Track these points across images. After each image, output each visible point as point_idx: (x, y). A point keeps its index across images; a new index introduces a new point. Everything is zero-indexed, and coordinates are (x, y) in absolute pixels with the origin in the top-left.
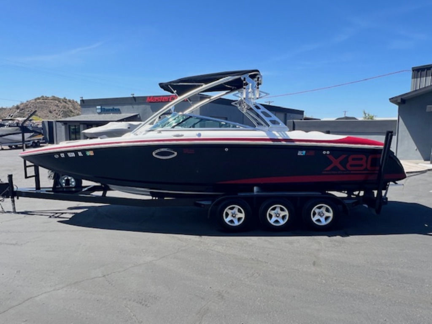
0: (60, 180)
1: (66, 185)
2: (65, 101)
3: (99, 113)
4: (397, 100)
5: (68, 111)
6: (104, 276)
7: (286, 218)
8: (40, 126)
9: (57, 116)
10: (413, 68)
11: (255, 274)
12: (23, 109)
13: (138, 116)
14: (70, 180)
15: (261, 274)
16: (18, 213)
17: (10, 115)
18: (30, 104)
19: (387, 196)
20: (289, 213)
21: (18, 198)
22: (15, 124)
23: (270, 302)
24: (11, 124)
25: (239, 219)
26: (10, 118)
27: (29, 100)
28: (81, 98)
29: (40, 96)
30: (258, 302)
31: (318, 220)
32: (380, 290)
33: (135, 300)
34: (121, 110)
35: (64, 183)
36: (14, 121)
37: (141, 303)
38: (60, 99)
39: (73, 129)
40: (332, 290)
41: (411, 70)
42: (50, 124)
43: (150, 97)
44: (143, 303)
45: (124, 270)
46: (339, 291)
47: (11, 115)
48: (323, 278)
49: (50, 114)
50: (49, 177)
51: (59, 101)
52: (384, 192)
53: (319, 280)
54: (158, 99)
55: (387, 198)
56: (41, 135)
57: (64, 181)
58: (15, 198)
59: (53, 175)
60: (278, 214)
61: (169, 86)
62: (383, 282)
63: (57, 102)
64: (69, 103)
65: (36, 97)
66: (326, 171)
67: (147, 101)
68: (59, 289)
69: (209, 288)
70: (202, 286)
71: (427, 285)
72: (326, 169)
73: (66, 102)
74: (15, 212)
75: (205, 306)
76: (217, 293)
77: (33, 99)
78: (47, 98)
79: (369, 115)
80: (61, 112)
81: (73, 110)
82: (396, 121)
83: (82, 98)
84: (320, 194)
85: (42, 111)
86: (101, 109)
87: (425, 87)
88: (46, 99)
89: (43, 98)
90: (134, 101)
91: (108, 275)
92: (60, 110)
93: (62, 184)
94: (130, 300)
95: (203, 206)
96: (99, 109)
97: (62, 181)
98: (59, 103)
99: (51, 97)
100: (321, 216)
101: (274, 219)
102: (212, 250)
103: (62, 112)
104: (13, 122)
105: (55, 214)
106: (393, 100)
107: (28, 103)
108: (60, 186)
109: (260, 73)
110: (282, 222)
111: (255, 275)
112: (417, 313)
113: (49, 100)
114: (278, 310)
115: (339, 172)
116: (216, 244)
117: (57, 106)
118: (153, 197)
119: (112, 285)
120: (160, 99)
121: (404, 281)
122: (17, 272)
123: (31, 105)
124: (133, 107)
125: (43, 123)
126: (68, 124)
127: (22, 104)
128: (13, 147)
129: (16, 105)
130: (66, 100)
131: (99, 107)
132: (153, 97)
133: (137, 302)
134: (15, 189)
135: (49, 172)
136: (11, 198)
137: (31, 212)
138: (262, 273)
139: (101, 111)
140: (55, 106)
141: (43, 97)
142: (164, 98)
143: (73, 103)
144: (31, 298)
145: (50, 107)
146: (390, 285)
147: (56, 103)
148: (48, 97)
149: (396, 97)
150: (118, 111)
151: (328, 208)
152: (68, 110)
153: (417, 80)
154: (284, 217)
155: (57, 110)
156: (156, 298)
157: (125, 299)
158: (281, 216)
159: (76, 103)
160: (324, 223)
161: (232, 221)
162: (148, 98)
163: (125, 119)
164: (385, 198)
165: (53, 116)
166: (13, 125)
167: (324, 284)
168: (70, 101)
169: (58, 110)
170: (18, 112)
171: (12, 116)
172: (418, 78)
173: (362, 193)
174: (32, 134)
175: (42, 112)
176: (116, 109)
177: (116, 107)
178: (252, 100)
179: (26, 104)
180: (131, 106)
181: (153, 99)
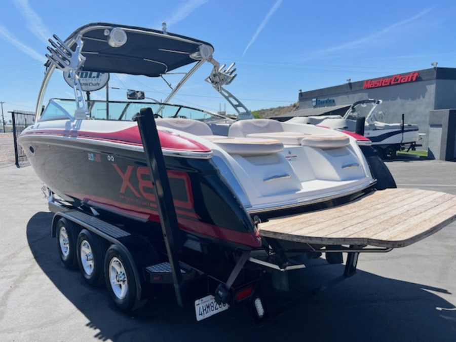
3: (315, 107)
13: (348, 108)
34: (335, 101)
43: (367, 81)
54: (377, 83)
67: (363, 88)
72: (121, 191)
83: (301, 90)
96: (314, 101)
120: (379, 82)
124: (348, 97)
131: (315, 100)
132: (371, 80)
139: (317, 103)
142: (385, 80)
150: (332, 103)
162: (365, 82)
176: (330, 101)
177: (330, 99)
180: (346, 96)
181: (371, 83)
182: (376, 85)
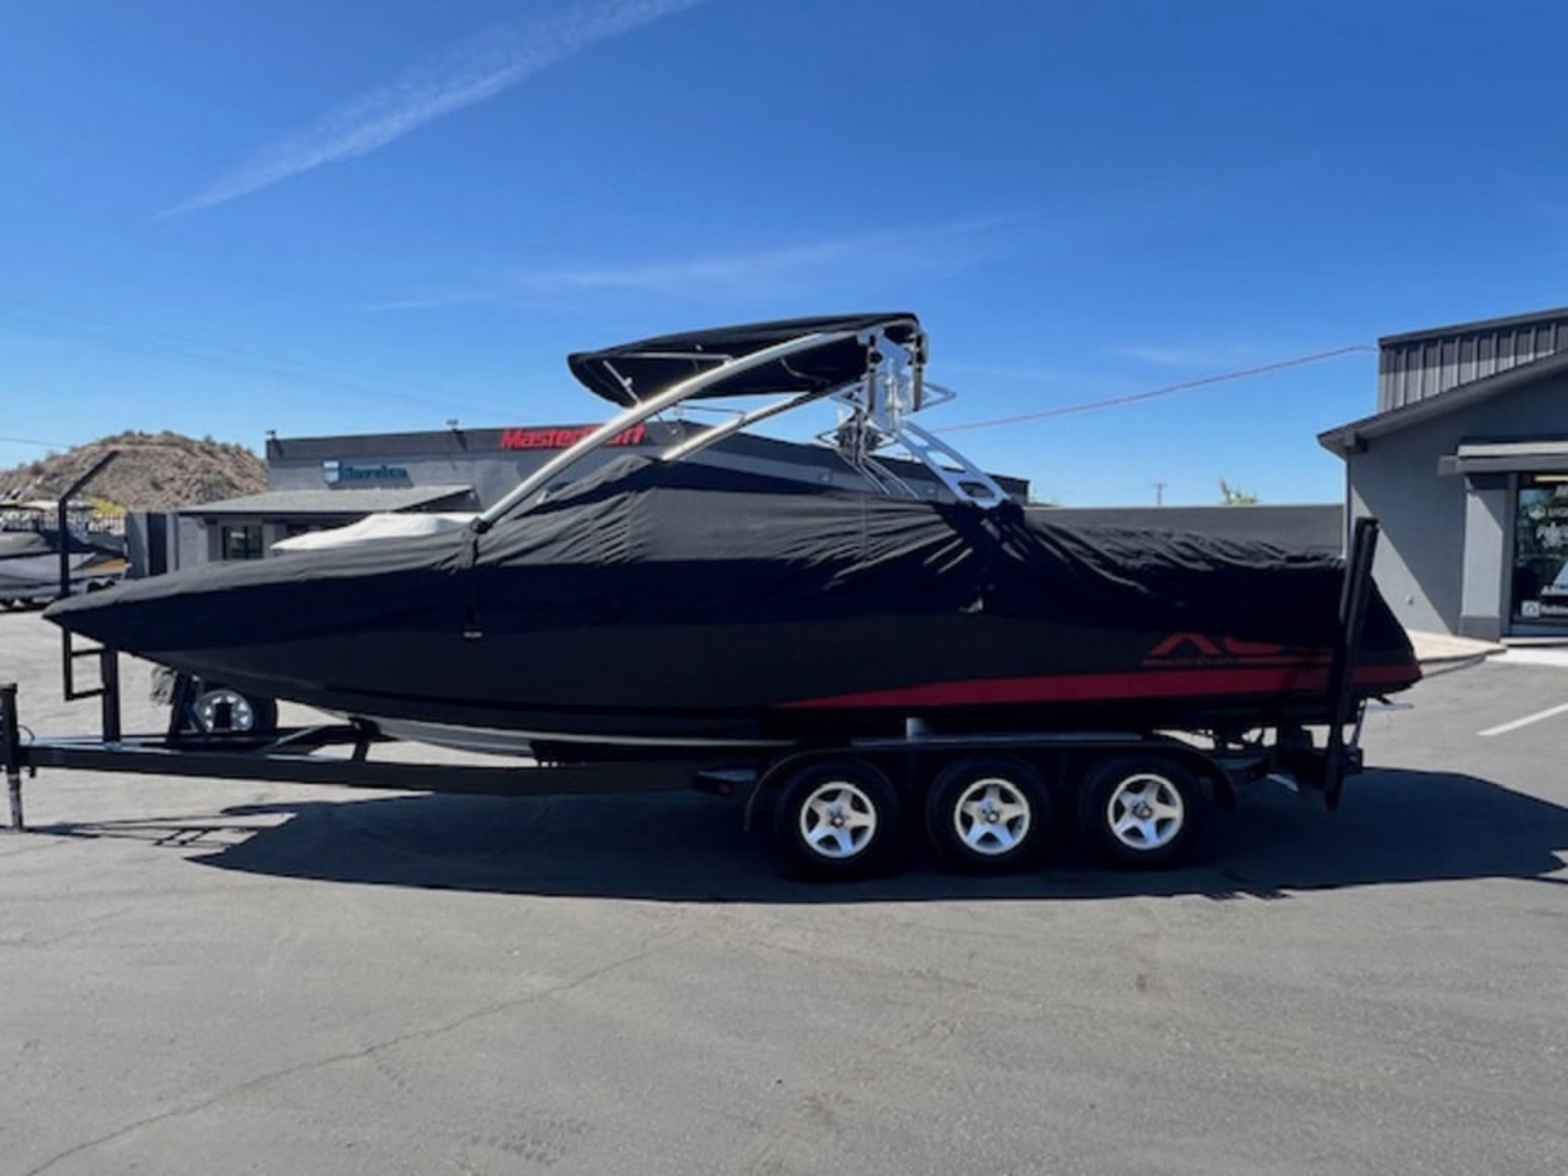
0: (196, 706)
1: (215, 725)
2: (208, 448)
3: (334, 486)
4: (1342, 440)
5: (218, 484)
6: (371, 1050)
7: (1020, 827)
8: (119, 530)
9: (179, 499)
10: (1381, 340)
11: (934, 1025)
12: (55, 475)
13: (472, 495)
14: (233, 708)
15: (959, 1025)
16: (32, 830)
17: (8, 493)
18: (81, 460)
19: (1361, 744)
20: (1032, 809)
21: (32, 774)
22: (26, 522)
23: (1005, 1129)
24: (14, 521)
25: (857, 833)
26: (9, 501)
27: (79, 444)
28: (268, 433)
29: (118, 432)
30: (962, 1132)
31: (1134, 833)
32: (1392, 1072)
33: (497, 1139)
34: (411, 476)
35: (209, 718)
36: (23, 512)
37: (519, 1149)
38: (191, 442)
39: (239, 540)
40: (1224, 1076)
41: (1376, 345)
42: (156, 522)
43: (513, 431)
44: (529, 1147)
45: (447, 1029)
46: (1249, 1080)
47: (15, 492)
48: (1181, 1035)
49: (152, 492)
50: (157, 693)
51: (189, 451)
52: (1348, 732)
53: (1169, 1040)
54: (542, 438)
55: (1360, 753)
56: (122, 561)
57: (208, 711)
58: (24, 774)
59: (170, 688)
60: (993, 812)
61: (606, 363)
62: (1395, 1041)
63: (181, 453)
64: (222, 456)
65: (105, 434)
66: (1158, 657)
67: (500, 446)
68: (194, 1109)
69: (773, 1083)
70: (746, 1078)
71: (1552, 1049)
72: (1158, 651)
73: (210, 453)
74: (19, 825)
75: (767, 1150)
76: (805, 1102)
77: (93, 440)
78: (144, 439)
79: (1238, 496)
80: (195, 484)
81: (237, 481)
82: (1339, 507)
83: (273, 433)
84: (1138, 738)
85: (126, 483)
86: (340, 469)
87: (1423, 399)
88: (141, 443)
89: (131, 440)
90: (459, 443)
91: (384, 1046)
92: (189, 480)
93: (202, 720)
94: (475, 1141)
95: (726, 789)
96: (331, 470)
97: (205, 710)
98: (189, 456)
99: (159, 437)
100: (1143, 818)
101: (979, 829)
102: (769, 947)
103: (199, 486)
104: (21, 516)
105: (178, 834)
106: (1329, 440)
107: (75, 455)
108: (195, 730)
109: (917, 322)
110: (1008, 842)
111: (934, 1030)
112: (1542, 1149)
113: (152, 444)
114: (1043, 1158)
115: (1199, 662)
116: (778, 925)
117: (181, 467)
118: (539, 759)
119: (401, 1083)
120: (548, 438)
121: (1469, 1035)
122: (27, 1046)
123: (85, 461)
124: (454, 468)
125: (130, 520)
126: (223, 523)
127: (53, 457)
128: (17, 603)
129: (29, 463)
130: (214, 444)
131: (335, 465)
132: (525, 430)
133: (506, 1147)
134: (24, 739)
135: (155, 672)
136: (9, 772)
137: (83, 826)
138: (962, 1023)
139: (341, 476)
140: (175, 465)
141: (128, 434)
142: (562, 433)
143: (238, 457)
144: (82, 1147)
145: (156, 470)
146: (1421, 1050)
147: (176, 454)
148: (149, 437)
149: (1337, 431)
150: (401, 479)
151: (1167, 791)
152: (219, 477)
153: (1395, 379)
154: (1012, 825)
155: (177, 478)
156: (578, 1131)
157: (458, 1137)
158: (1004, 818)
159: (246, 456)
160: (1152, 840)
161: (829, 841)
162: (507, 433)
163: (424, 504)
164: (1352, 749)
165: (165, 498)
166: (17, 526)
167: (1192, 1055)
168: (225, 449)
169: (181, 479)
170: (37, 487)
171: (18, 494)
172: (1400, 371)
173: (1271, 737)
174: (87, 557)
175: (124, 487)
176: (391, 471)
177: (392, 466)
178: (896, 413)
179: (68, 461)
180: (445, 464)
181: (522, 437)
182: (540, 442)
